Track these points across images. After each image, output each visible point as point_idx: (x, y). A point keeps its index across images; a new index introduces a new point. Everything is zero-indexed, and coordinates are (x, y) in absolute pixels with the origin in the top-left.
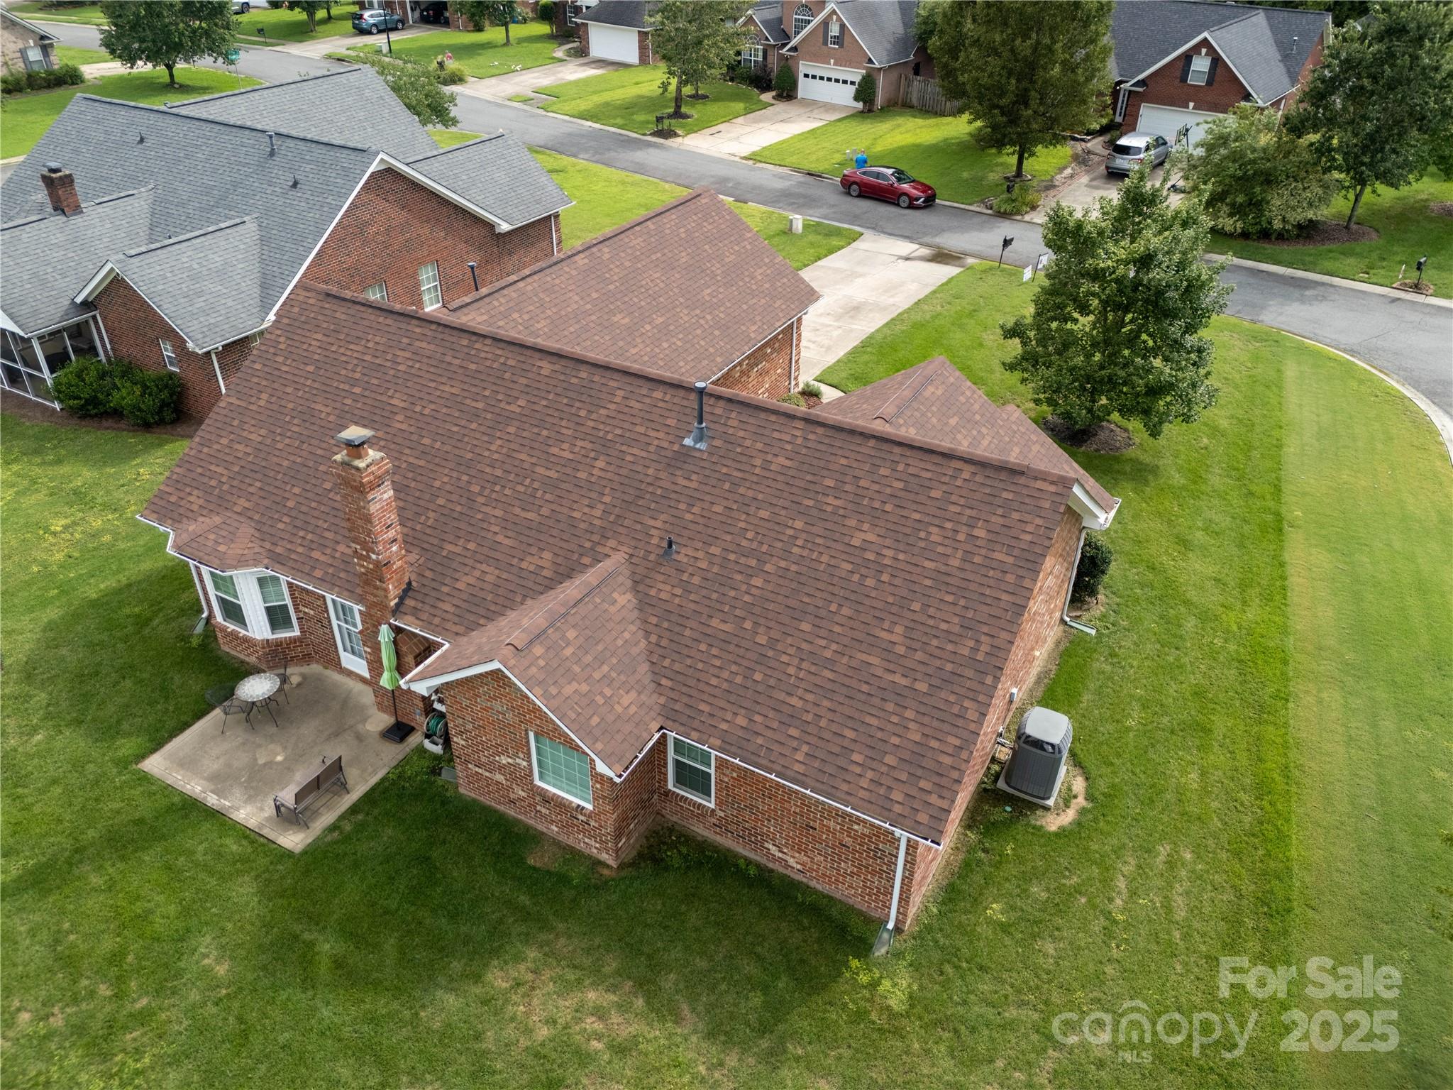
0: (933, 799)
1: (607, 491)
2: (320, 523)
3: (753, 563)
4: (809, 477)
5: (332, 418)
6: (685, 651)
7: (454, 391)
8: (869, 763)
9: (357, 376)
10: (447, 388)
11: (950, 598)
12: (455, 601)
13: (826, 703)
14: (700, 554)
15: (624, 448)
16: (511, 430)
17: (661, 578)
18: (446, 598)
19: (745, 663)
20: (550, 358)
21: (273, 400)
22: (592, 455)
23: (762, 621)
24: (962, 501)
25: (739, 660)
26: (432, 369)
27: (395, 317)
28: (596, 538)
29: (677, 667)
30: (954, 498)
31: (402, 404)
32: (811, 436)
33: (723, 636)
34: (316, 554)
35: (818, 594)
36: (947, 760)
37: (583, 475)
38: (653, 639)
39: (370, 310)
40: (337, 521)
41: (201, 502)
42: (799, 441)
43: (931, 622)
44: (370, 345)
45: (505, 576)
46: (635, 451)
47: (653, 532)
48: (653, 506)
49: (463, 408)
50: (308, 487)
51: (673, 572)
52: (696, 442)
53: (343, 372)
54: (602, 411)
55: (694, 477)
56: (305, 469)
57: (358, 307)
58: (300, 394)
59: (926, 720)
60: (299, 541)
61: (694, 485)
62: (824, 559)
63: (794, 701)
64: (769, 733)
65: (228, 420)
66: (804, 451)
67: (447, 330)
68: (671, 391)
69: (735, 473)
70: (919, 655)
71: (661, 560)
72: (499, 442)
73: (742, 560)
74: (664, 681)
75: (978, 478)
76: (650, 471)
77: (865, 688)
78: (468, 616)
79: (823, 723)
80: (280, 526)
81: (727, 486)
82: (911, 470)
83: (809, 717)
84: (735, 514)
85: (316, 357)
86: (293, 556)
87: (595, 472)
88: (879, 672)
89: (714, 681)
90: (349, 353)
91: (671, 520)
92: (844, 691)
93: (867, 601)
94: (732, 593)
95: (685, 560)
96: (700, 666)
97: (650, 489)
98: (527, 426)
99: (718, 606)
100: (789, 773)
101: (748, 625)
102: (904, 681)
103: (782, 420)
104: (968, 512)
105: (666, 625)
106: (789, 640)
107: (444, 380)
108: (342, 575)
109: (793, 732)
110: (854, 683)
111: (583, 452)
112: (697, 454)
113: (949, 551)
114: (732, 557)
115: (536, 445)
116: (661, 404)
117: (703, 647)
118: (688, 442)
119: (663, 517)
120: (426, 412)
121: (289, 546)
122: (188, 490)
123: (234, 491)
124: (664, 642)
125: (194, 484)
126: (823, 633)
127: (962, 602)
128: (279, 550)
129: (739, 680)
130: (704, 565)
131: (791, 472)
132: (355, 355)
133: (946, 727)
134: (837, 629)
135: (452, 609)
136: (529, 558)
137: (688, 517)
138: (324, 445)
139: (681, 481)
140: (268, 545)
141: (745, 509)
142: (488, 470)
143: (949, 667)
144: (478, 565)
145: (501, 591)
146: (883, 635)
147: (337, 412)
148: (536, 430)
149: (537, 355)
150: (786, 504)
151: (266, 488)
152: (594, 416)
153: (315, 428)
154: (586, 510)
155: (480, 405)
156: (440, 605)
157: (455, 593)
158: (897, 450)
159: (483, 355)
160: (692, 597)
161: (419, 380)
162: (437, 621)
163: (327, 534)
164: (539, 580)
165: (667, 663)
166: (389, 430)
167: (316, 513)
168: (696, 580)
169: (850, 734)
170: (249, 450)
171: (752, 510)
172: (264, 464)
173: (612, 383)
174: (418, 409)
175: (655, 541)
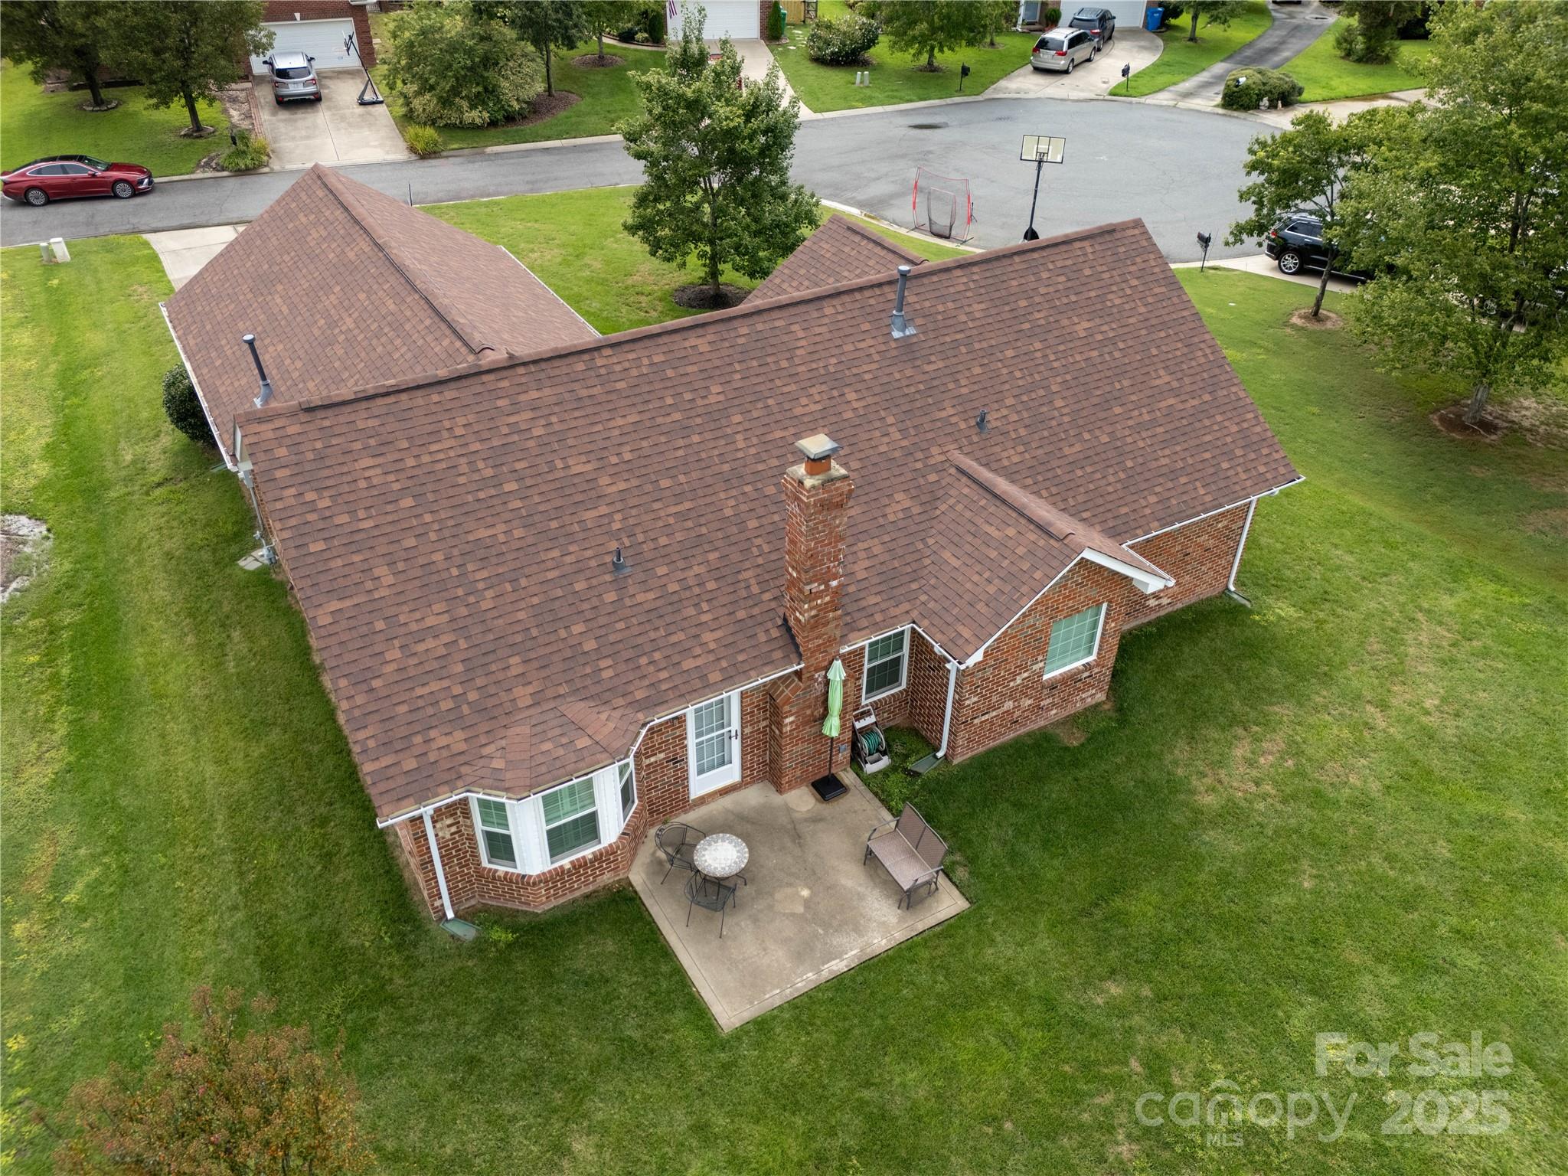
0: (1276, 456)
1: (883, 414)
2: (653, 635)
3: (1042, 392)
4: (1007, 308)
5: (517, 533)
6: (1072, 485)
7: (631, 419)
8: (1233, 463)
9: (489, 472)
10: (620, 422)
11: (1163, 334)
12: (874, 590)
13: (1178, 448)
14: (1005, 412)
15: (855, 371)
16: (737, 418)
17: (997, 449)
18: (862, 595)
19: (1113, 462)
20: (691, 333)
21: (401, 566)
22: (835, 393)
23: (1091, 427)
24: (1105, 268)
25: (1108, 463)
26: (577, 414)
27: (453, 385)
28: (919, 455)
29: (1080, 499)
30: (1099, 269)
31: (589, 467)
32: (975, 277)
33: (1081, 456)
34: (688, 664)
35: (1100, 384)
36: (1258, 429)
37: (849, 415)
38: (1044, 493)
39: (404, 396)
40: (668, 619)
41: (459, 735)
42: (972, 285)
43: (1170, 356)
44: (459, 431)
45: (886, 538)
46: (866, 368)
47: (953, 420)
48: (930, 400)
49: (665, 429)
50: (589, 615)
51: (1001, 438)
52: (903, 331)
53: (462, 480)
54: (799, 352)
55: (933, 358)
56: (557, 604)
57: (380, 401)
58: (433, 536)
59: (1229, 415)
60: (652, 669)
61: (941, 364)
62: (1078, 358)
63: (1164, 461)
64: (1173, 493)
65: (364, 630)
66: (983, 291)
67: (543, 365)
68: (836, 302)
69: (958, 336)
70: (1187, 380)
71: (984, 436)
72: (739, 437)
73: (1034, 395)
74: (1085, 515)
75: (1098, 247)
76: (897, 376)
77: (1184, 422)
78: (896, 592)
79: (1190, 461)
80: (606, 674)
81: (963, 350)
82: (1059, 264)
83: (1181, 464)
84: (993, 366)
85: (396, 486)
86: (664, 687)
87: (856, 405)
88: (1181, 406)
89: (1110, 489)
90: (441, 456)
91: (955, 402)
92: (1176, 433)
93: (1128, 368)
94: (1054, 423)
95: (998, 423)
96: (1091, 486)
97: (913, 389)
98: (748, 407)
99: (1055, 439)
100: (1208, 505)
101: (1087, 436)
102: (1195, 402)
103: (944, 276)
104: (1114, 273)
105: (1040, 478)
106: (1118, 426)
107: (606, 416)
108: (740, 658)
109: (1183, 480)
110: (1178, 424)
111: (825, 397)
112: (915, 340)
113: (1132, 305)
114: (1025, 398)
115: (779, 417)
116: (840, 317)
117: (1079, 473)
118: (896, 334)
119: (946, 404)
120: (627, 456)
121: (646, 682)
122: (418, 739)
123: (492, 690)
124: (1054, 490)
125: (417, 727)
126: (1130, 406)
127: (1171, 332)
128: (640, 695)
129: (1122, 475)
130: (1015, 418)
131: (993, 311)
132: (452, 454)
133: (1240, 411)
134: (1134, 398)
135: (878, 599)
136: (888, 510)
137: (964, 391)
138: (550, 564)
139: (927, 368)
140: (621, 701)
141: (993, 358)
142: (760, 467)
143: (1205, 375)
144: (855, 548)
145: (900, 552)
146: (1158, 382)
147: (516, 523)
148: (760, 405)
149: (677, 337)
150: (1016, 336)
151: (532, 655)
152: (797, 361)
153: (509, 557)
154: (886, 440)
155: (677, 416)
156: (864, 603)
157: (864, 584)
158: (1036, 255)
159: (618, 368)
160: (1034, 445)
161: (576, 433)
162: (878, 617)
163: (674, 639)
164: (918, 519)
165: (1072, 502)
166: (608, 500)
167: (635, 630)
168: (1022, 432)
169: (1207, 455)
170: (446, 638)
171: (1000, 356)
172: (491, 637)
173: (777, 323)
174: (614, 460)
175: (963, 425)
